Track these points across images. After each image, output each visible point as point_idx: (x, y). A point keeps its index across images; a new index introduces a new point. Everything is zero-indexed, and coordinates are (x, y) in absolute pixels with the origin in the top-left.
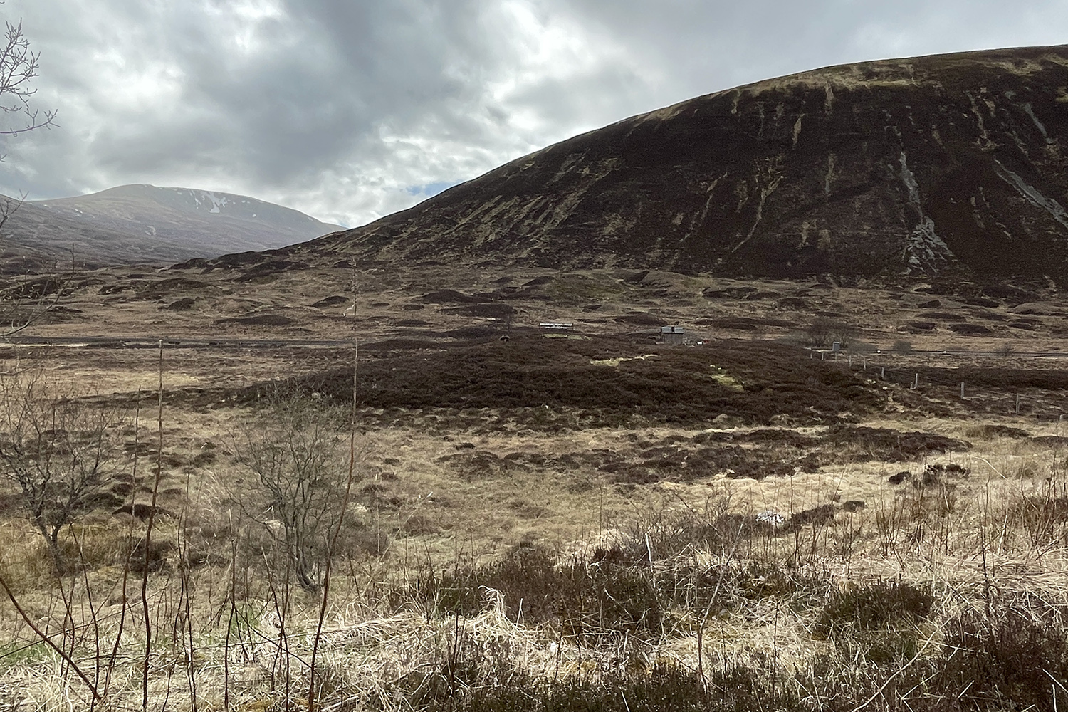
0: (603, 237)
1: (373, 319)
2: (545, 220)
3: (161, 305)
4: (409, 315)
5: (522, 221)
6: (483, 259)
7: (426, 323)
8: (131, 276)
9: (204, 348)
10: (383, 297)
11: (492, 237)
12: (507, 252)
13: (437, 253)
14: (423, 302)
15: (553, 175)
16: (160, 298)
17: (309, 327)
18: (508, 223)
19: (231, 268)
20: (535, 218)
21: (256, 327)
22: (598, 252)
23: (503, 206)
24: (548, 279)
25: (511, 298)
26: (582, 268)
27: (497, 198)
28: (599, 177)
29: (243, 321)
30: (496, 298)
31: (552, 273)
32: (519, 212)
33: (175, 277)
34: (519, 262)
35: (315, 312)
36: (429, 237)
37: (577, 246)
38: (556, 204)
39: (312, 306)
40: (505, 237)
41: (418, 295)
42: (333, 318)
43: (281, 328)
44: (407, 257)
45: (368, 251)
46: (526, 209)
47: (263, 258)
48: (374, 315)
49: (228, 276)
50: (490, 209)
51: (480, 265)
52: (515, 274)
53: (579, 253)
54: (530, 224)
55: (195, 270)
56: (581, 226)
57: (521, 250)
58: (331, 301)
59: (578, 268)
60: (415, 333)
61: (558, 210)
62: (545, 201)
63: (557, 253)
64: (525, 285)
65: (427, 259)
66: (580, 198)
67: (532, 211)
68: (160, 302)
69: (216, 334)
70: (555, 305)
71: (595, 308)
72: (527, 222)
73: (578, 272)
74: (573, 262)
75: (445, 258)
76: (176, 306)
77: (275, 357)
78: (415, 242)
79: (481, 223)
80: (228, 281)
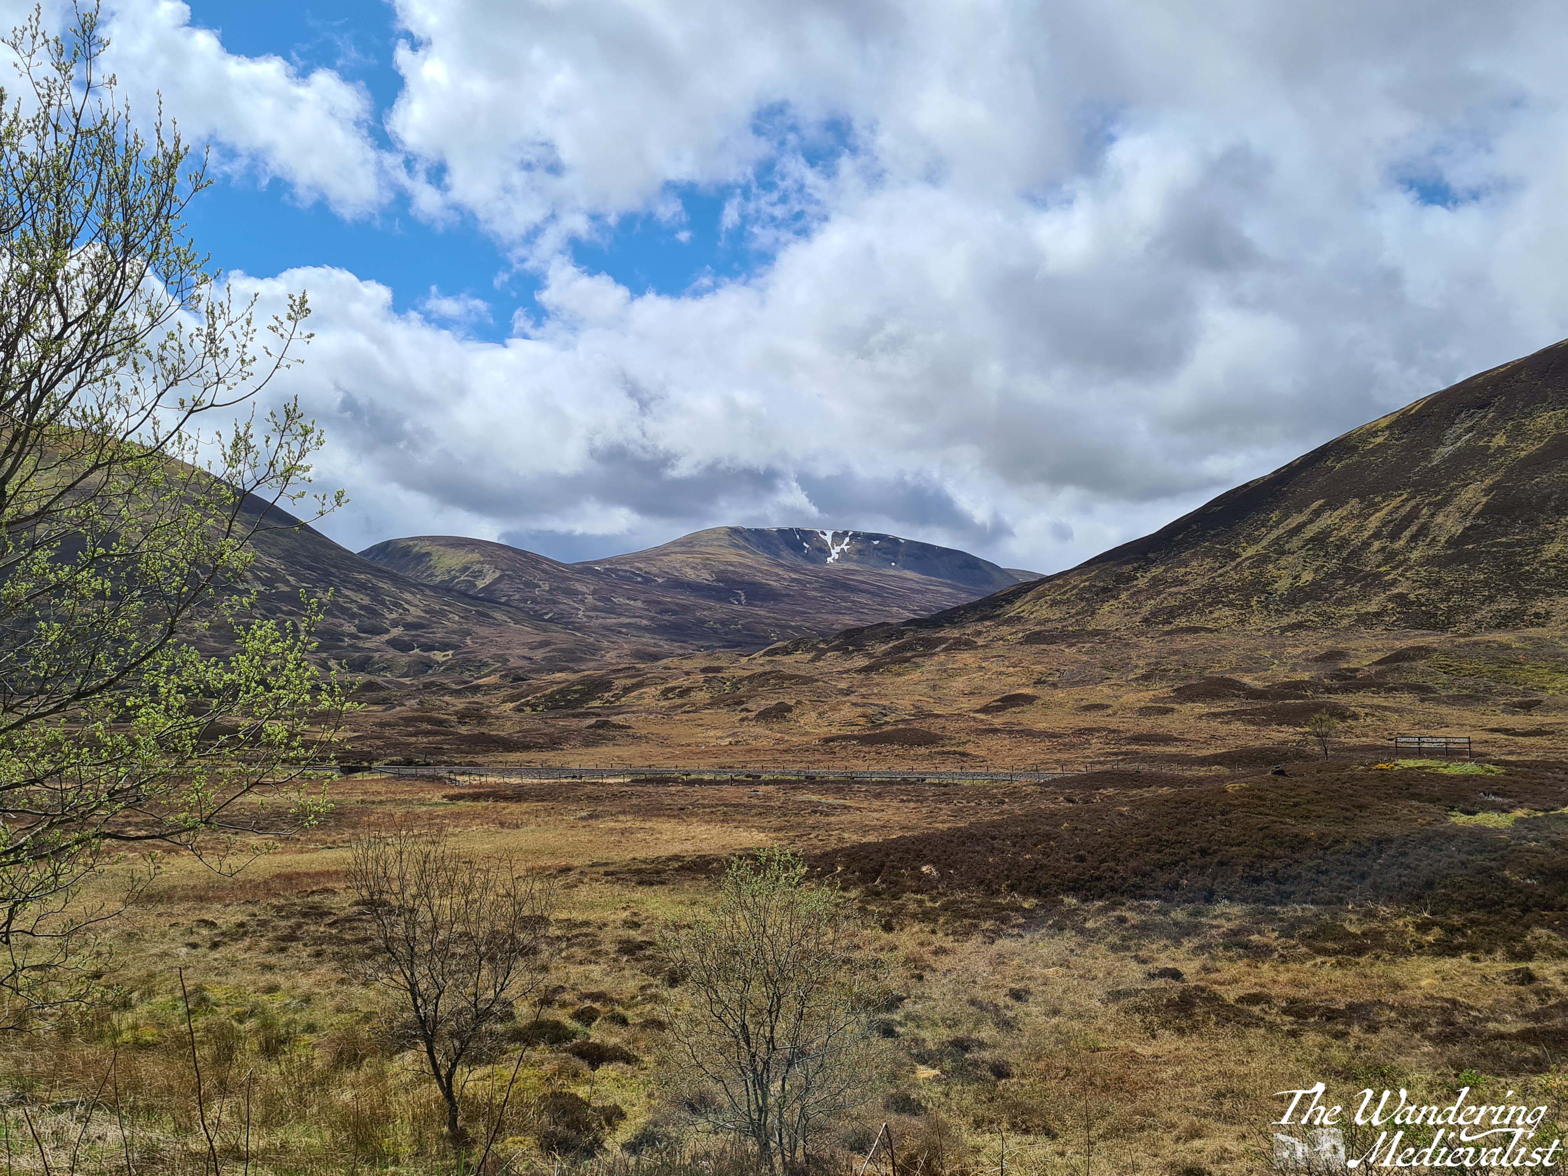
0: (1543, 563)
1: (1081, 732)
2: (1414, 538)
3: (744, 714)
4: (1146, 725)
5: (1366, 544)
6: (1293, 618)
7: (1176, 739)
8: (704, 670)
9: (793, 786)
10: (1100, 693)
11: (1307, 577)
12: (1340, 602)
13: (1201, 612)
14: (1173, 700)
15: (1427, 456)
16: (743, 703)
17: (970, 749)
18: (1339, 548)
19: (853, 651)
20: (1394, 536)
21: (885, 748)
22: (1533, 594)
23: (1327, 520)
24: (1423, 652)
25: (1346, 690)
26: (1498, 626)
27: (1315, 505)
28: (1526, 449)
29: (864, 740)
30: (1315, 692)
31: (1430, 639)
32: (1360, 528)
33: (768, 668)
34: (1363, 620)
35: (982, 721)
36: (1183, 583)
37: (1486, 583)
38: (1439, 506)
39: (977, 711)
40: (1333, 576)
41: (1160, 689)
42: (1010, 732)
43: (922, 750)
44: (1146, 620)
45: (1078, 614)
46: (1374, 522)
47: (903, 633)
48: (1083, 725)
49: (847, 665)
50: (1304, 525)
51: (1284, 630)
52: (1352, 645)
53: (1491, 599)
54: (1383, 549)
55: (799, 656)
56: (1493, 546)
57: (1365, 596)
58: (1011, 701)
59: (1490, 628)
60: (1152, 759)
61: (1439, 519)
62: (1413, 503)
63: (1442, 600)
64: (1376, 663)
65: (1182, 622)
66: (1487, 491)
67: (1385, 524)
68: (742, 710)
69: (819, 761)
70: (1438, 701)
71: (1528, 707)
72: (1376, 545)
73: (1489, 637)
74: (1478, 616)
75: (1216, 620)
76: (765, 716)
77: (902, 801)
78: (1159, 593)
79: (1283, 553)
80: (845, 672)
